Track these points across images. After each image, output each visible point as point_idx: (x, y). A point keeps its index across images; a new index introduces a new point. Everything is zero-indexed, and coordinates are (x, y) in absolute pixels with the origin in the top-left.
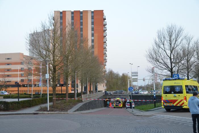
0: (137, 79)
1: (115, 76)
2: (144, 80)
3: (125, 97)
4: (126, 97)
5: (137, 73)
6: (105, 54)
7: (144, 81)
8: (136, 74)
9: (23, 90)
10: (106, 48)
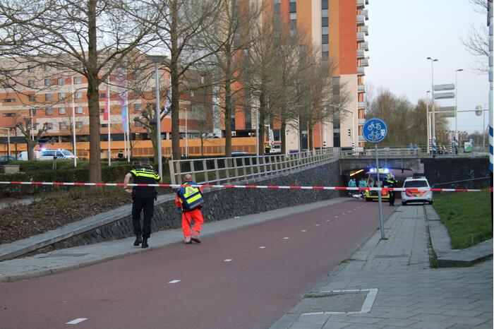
0: (452, 109)
1: (399, 109)
2: (477, 112)
3: (408, 163)
4: (411, 165)
5: (453, 89)
6: (361, 59)
7: (477, 115)
8: (447, 91)
9: (141, 149)
10: (363, 41)
